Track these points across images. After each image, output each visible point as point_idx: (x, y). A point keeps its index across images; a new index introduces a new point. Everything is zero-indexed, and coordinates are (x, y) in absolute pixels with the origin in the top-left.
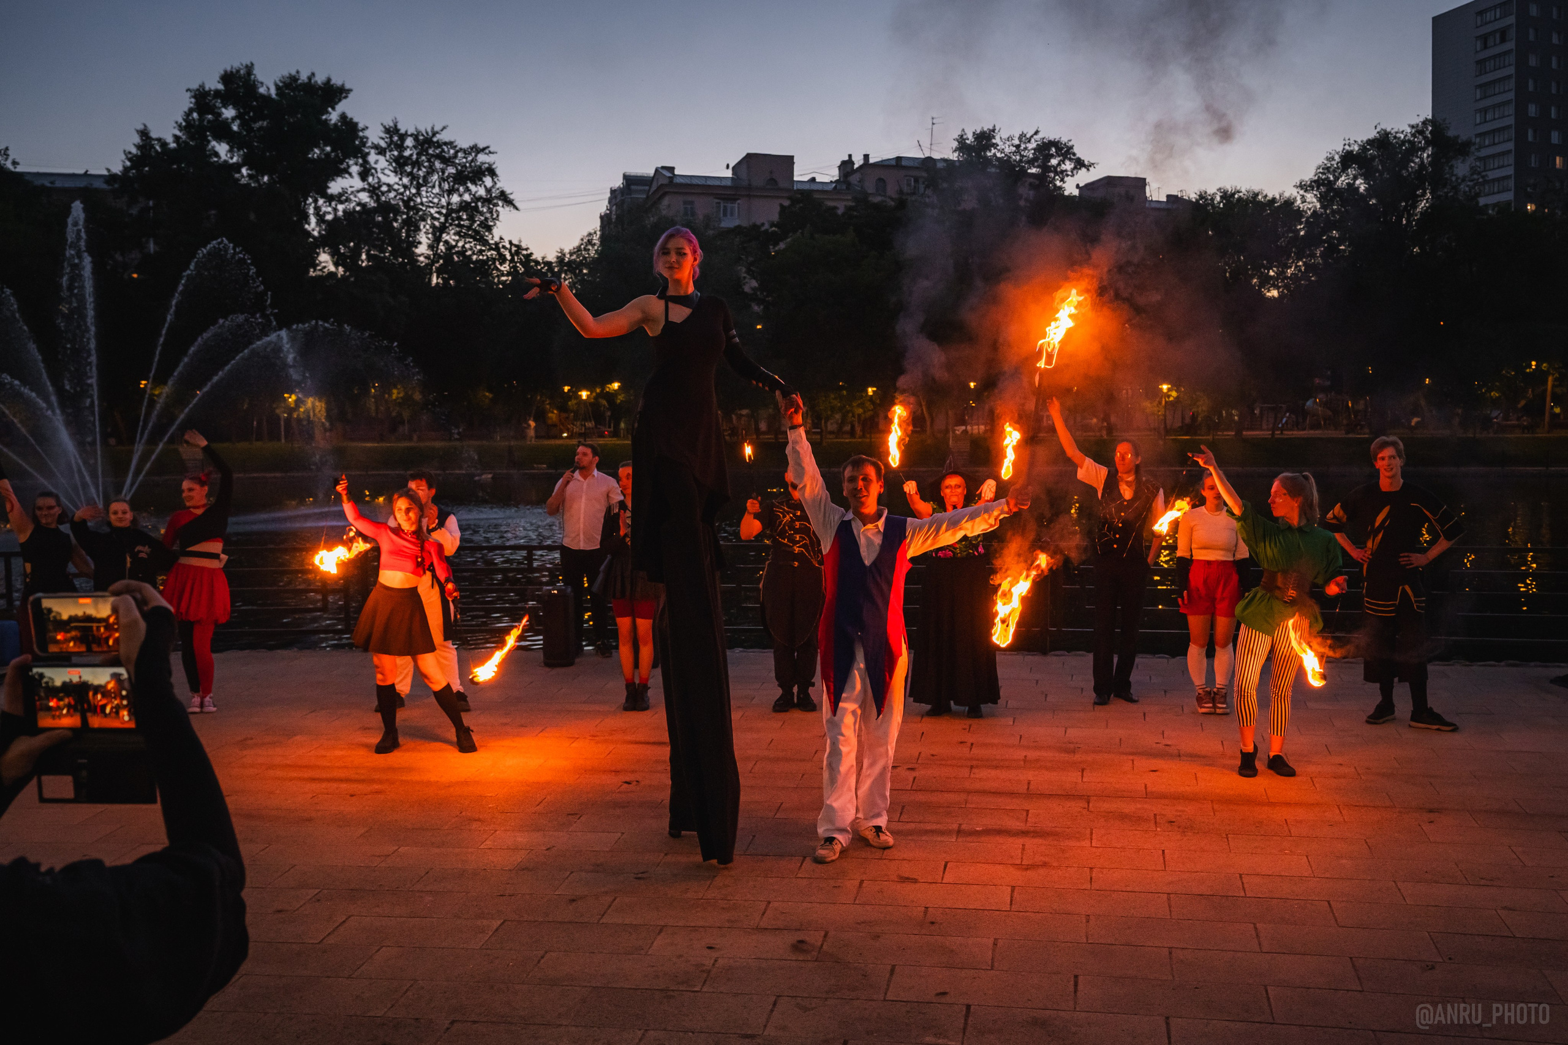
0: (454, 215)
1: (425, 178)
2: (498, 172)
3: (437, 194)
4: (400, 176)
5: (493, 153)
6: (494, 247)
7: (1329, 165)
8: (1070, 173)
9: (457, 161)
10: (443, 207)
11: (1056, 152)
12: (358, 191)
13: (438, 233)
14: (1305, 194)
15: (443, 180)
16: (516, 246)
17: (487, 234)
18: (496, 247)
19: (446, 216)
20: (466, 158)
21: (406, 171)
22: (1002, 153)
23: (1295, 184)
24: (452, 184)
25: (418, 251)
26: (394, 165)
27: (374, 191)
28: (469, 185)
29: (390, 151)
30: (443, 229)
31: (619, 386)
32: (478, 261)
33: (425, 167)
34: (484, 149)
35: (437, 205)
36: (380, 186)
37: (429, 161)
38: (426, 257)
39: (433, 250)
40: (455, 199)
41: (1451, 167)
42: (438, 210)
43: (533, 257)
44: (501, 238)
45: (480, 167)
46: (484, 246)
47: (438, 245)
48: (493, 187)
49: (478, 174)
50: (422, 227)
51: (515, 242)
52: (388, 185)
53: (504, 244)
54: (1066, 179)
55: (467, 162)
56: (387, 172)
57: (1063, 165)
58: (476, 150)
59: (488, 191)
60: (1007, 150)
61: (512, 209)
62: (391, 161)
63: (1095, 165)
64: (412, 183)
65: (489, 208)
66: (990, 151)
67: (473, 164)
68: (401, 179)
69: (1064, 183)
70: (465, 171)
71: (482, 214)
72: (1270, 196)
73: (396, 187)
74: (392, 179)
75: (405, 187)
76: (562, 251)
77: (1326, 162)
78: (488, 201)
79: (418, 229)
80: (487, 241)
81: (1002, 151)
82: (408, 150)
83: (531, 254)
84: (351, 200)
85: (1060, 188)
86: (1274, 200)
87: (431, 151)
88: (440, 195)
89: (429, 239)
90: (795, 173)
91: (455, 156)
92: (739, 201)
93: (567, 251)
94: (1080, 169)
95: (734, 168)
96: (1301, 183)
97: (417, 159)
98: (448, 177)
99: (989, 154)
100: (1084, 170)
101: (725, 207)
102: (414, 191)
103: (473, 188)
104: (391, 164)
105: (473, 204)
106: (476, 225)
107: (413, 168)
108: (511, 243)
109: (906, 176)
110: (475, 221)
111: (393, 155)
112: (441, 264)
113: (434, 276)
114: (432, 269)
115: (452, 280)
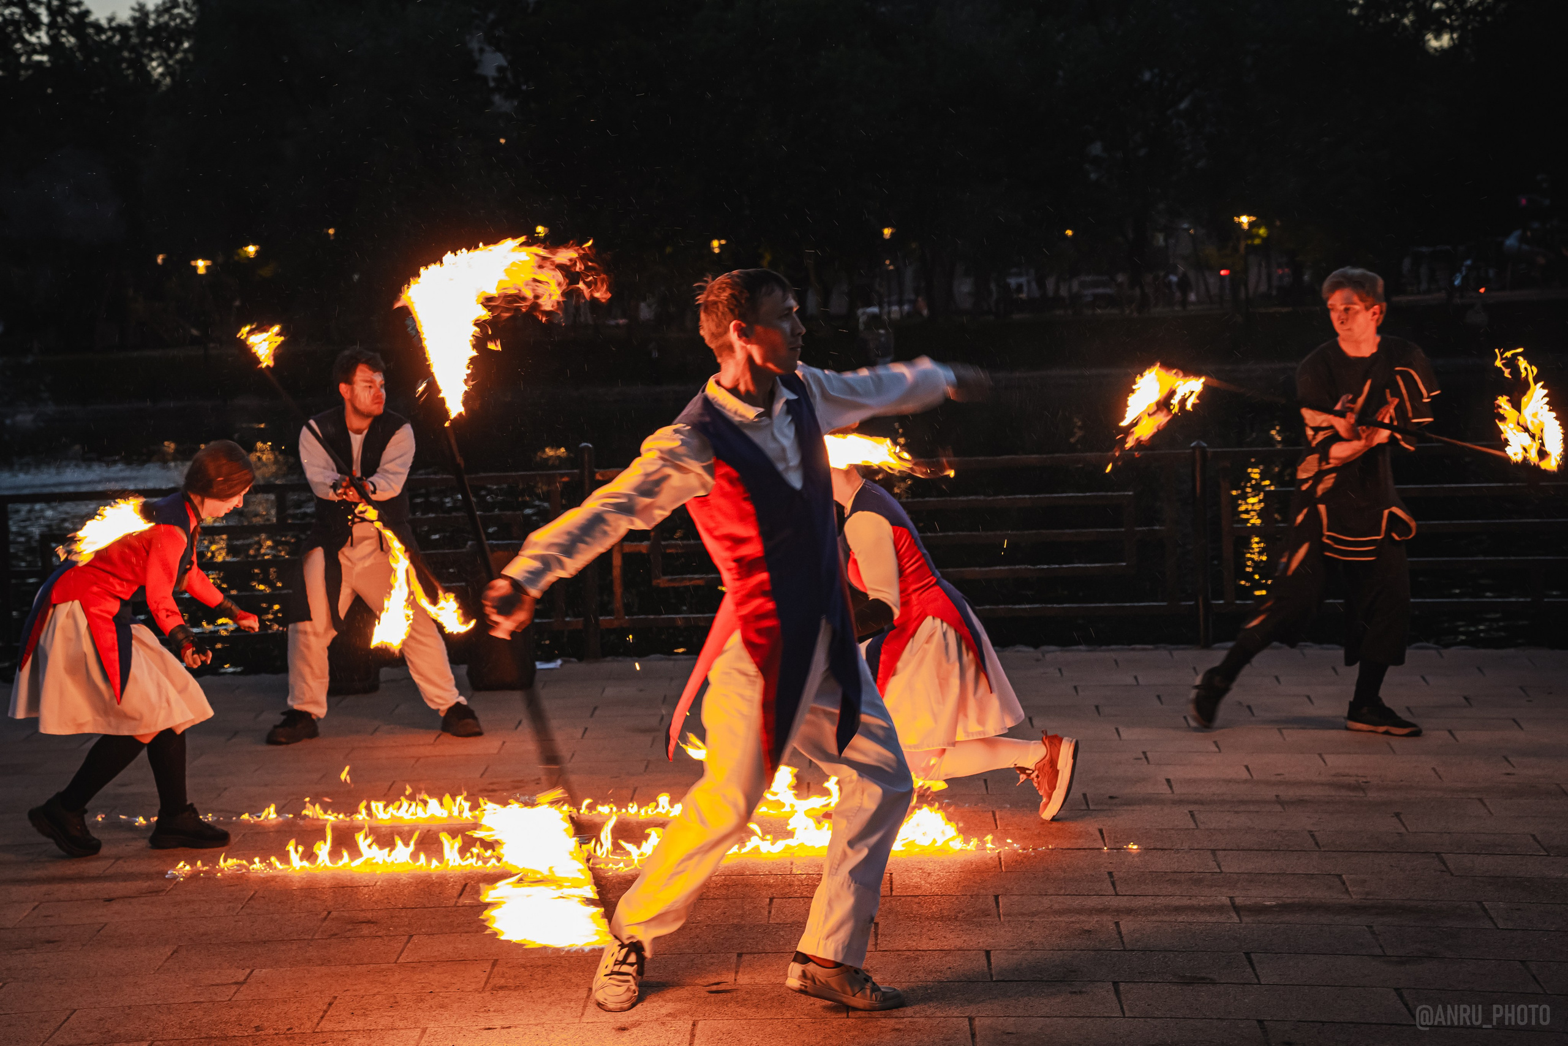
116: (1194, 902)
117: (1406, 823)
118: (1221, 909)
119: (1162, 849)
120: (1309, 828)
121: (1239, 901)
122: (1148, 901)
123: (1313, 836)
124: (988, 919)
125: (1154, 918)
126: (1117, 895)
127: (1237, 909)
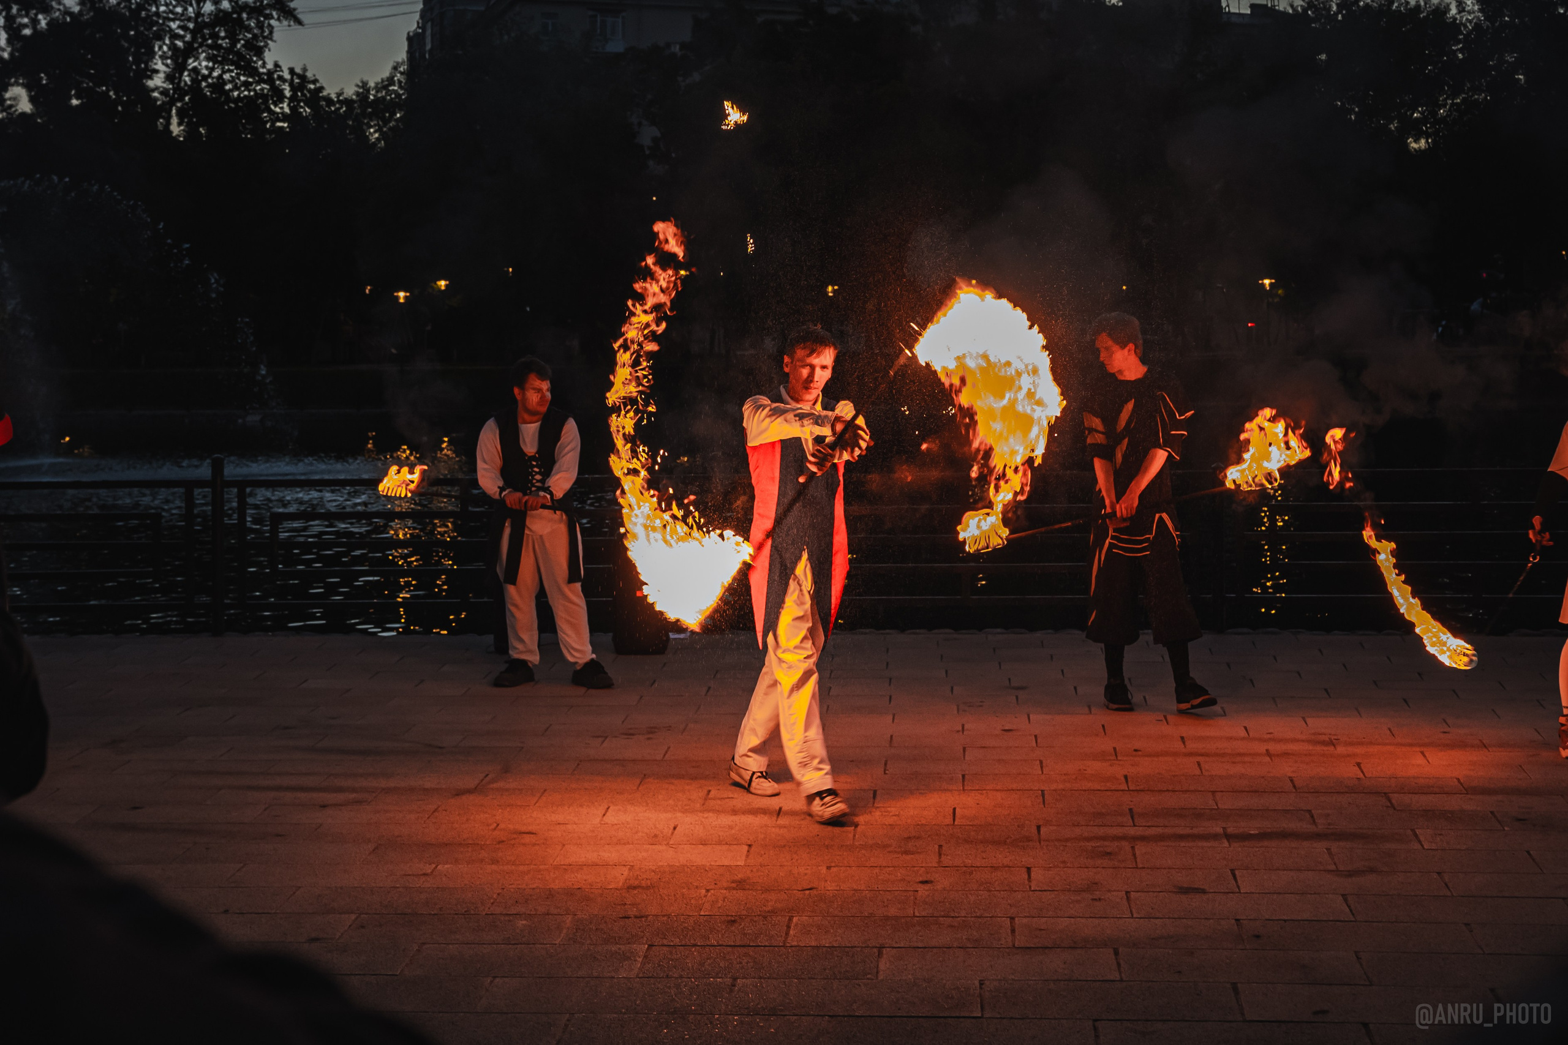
0: (206, 31)
6: (265, 77)
10: (189, 19)
13: (180, 59)
16: (299, 76)
17: (255, 59)
18: (270, 77)
19: (194, 33)
25: (151, 84)
30: (189, 51)
31: (447, 285)
32: (240, 99)
35: (180, 17)
38: (162, 93)
39: (173, 83)
42: (182, 24)
43: (325, 93)
44: (276, 65)
46: (251, 76)
47: (181, 75)
50: (157, 49)
51: (298, 70)
53: (281, 73)
61: (292, 23)
65: (259, 21)
71: (248, 29)
76: (365, 85)
78: (256, 11)
79: (151, 53)
80: (256, 69)
88: (185, 3)
89: (167, 65)
93: (372, 84)
105: (235, 16)
106: (238, 46)
108: (292, 72)
110: (239, 40)
112: (187, 104)
113: (175, 120)
114: (171, 110)
115: (203, 126)
116: (1195, 831)
117: (1364, 771)
118: (1215, 837)
119: (1173, 791)
120: (1291, 775)
121: (1230, 830)
122: (1160, 830)
123: (1292, 781)
124: (1030, 843)
125: (1162, 843)
126: (1134, 826)
127: (1229, 837)
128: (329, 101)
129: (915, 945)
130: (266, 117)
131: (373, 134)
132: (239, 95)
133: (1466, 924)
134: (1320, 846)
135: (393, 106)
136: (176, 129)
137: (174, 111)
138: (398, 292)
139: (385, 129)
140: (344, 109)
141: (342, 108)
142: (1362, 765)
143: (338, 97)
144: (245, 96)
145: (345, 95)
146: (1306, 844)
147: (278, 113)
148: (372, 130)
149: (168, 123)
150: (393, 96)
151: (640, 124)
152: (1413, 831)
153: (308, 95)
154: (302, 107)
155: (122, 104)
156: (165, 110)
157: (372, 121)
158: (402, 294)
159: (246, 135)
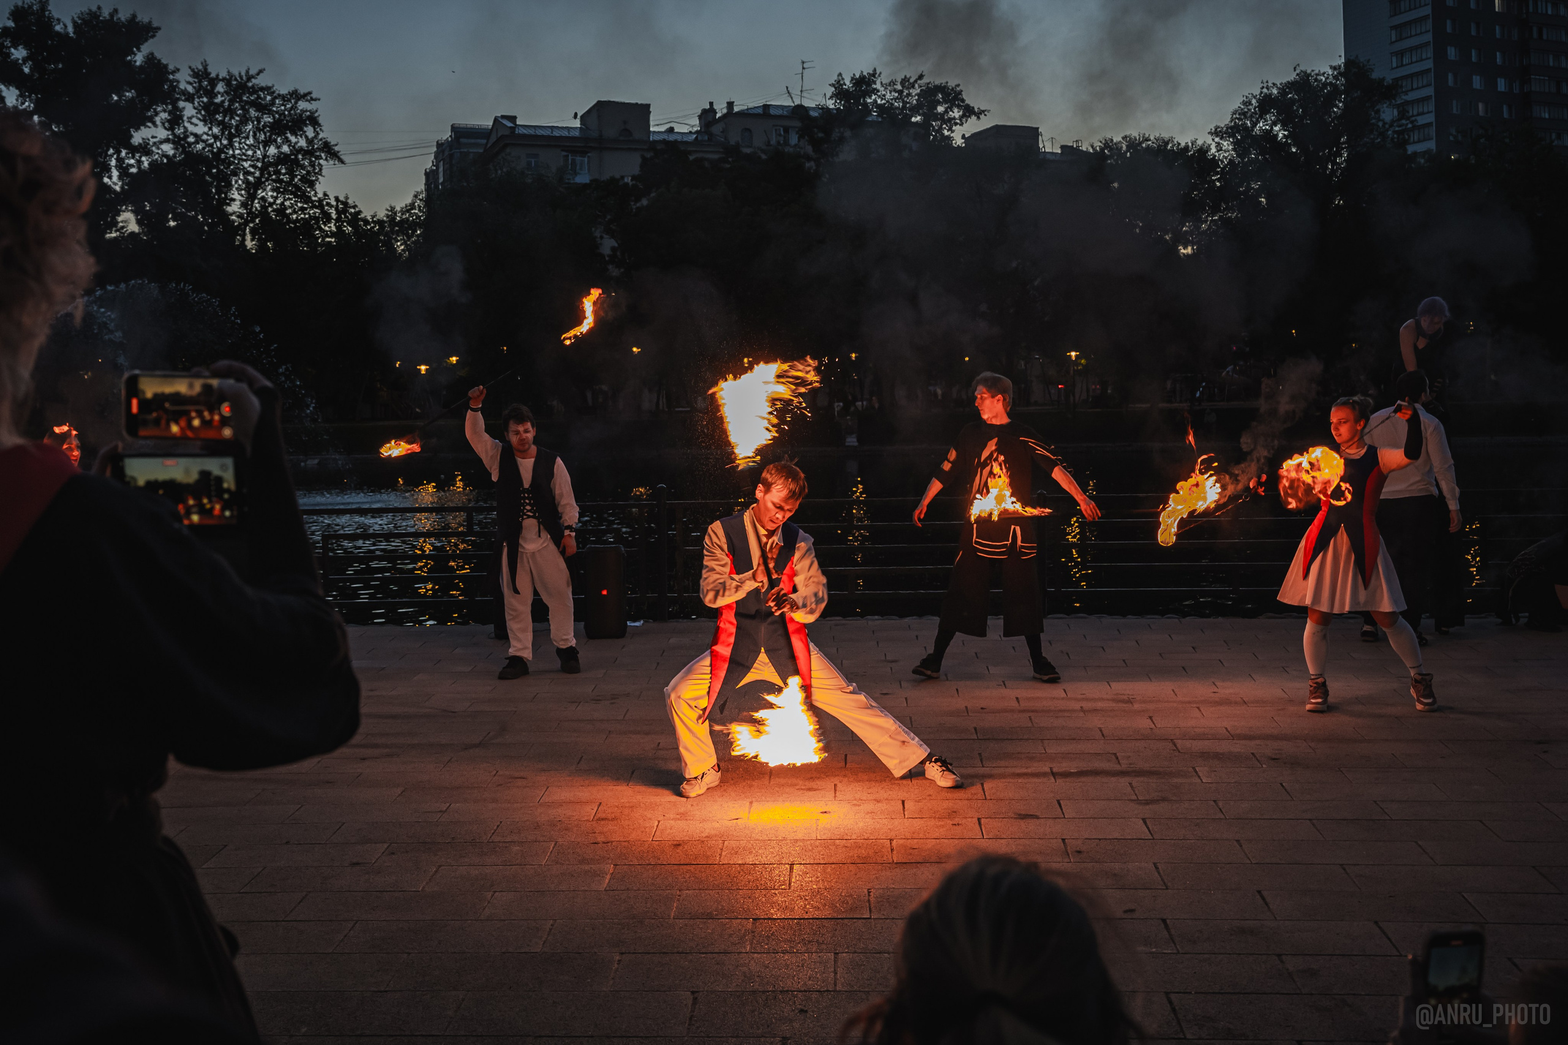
0: (271, 169)
1: (237, 127)
2: (321, 120)
3: (252, 145)
4: (210, 126)
5: (315, 100)
6: (317, 204)
7: (1246, 110)
8: (958, 121)
9: (275, 109)
10: (258, 160)
11: (942, 98)
12: (161, 142)
13: (251, 190)
14: (1221, 141)
15: (258, 129)
16: (343, 203)
17: (309, 190)
18: (320, 205)
19: (262, 170)
20: (285, 106)
21: (216, 119)
22: (882, 99)
23: (1209, 131)
24: (268, 134)
25: (229, 209)
26: (203, 113)
27: (178, 141)
28: (289, 135)
29: (199, 98)
30: (259, 184)
31: (457, 361)
32: (297, 220)
33: (238, 115)
34: (305, 95)
35: (253, 158)
36: (186, 137)
37: (243, 108)
38: (238, 217)
39: (246, 209)
40: (272, 150)
41: (1377, 112)
42: (252, 163)
43: (362, 216)
44: (325, 194)
45: (301, 115)
46: (306, 204)
47: (253, 202)
48: (315, 137)
49: (298, 123)
50: (233, 183)
51: (342, 198)
52: (196, 135)
53: (329, 201)
54: (954, 128)
55: (285, 110)
56: (194, 120)
57: (951, 113)
58: (296, 96)
59: (310, 142)
60: (888, 96)
61: (336, 162)
62: (200, 108)
63: (986, 113)
64: (223, 134)
65: (311, 161)
66: (870, 97)
67: (292, 112)
68: (210, 129)
69: (953, 132)
70: (283, 120)
71: (303, 167)
72: (1183, 144)
73: (205, 137)
74: (201, 129)
75: (216, 137)
76: (392, 209)
77: (1242, 107)
78: (309, 153)
79: (229, 186)
80: (310, 197)
81: (883, 97)
82: (219, 96)
83: (360, 212)
84: (153, 152)
85: (949, 138)
86: (1186, 148)
87: (245, 98)
88: (255, 147)
89: (242, 195)
90: (652, 123)
91: (273, 103)
92: (589, 154)
93: (398, 209)
94: (969, 116)
95: (582, 117)
96: (1216, 130)
97: (229, 106)
98: (265, 126)
99: (869, 101)
100: (974, 118)
101: (572, 160)
102: (225, 142)
103: (293, 139)
104: (199, 112)
105: (293, 157)
106: (296, 180)
107: (225, 116)
108: (337, 199)
109: (774, 126)
110: (296, 176)
111: (203, 102)
112: (257, 224)
113: (248, 237)
114: (246, 229)
115: (270, 242)
116: (1029, 770)
117: (1155, 722)
120: (1100, 726)
123: (1101, 731)
125: (1004, 780)
128: (366, 222)
129: (818, 862)
130: (318, 234)
131: (400, 247)
132: (297, 217)
133: (1238, 841)
134: (1124, 781)
135: (414, 225)
136: (249, 244)
137: (248, 230)
138: (420, 366)
139: (409, 243)
140: (377, 227)
141: (375, 227)
142: (1153, 718)
143: (372, 219)
144: (302, 218)
145: (378, 217)
146: (1113, 779)
147: (327, 231)
148: (399, 244)
149: (244, 240)
150: (414, 217)
151: (602, 237)
152: (1194, 768)
153: (350, 217)
154: (345, 226)
155: (208, 225)
156: (242, 227)
157: (399, 236)
158: (423, 368)
159: (303, 248)
